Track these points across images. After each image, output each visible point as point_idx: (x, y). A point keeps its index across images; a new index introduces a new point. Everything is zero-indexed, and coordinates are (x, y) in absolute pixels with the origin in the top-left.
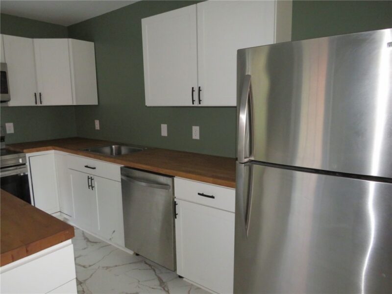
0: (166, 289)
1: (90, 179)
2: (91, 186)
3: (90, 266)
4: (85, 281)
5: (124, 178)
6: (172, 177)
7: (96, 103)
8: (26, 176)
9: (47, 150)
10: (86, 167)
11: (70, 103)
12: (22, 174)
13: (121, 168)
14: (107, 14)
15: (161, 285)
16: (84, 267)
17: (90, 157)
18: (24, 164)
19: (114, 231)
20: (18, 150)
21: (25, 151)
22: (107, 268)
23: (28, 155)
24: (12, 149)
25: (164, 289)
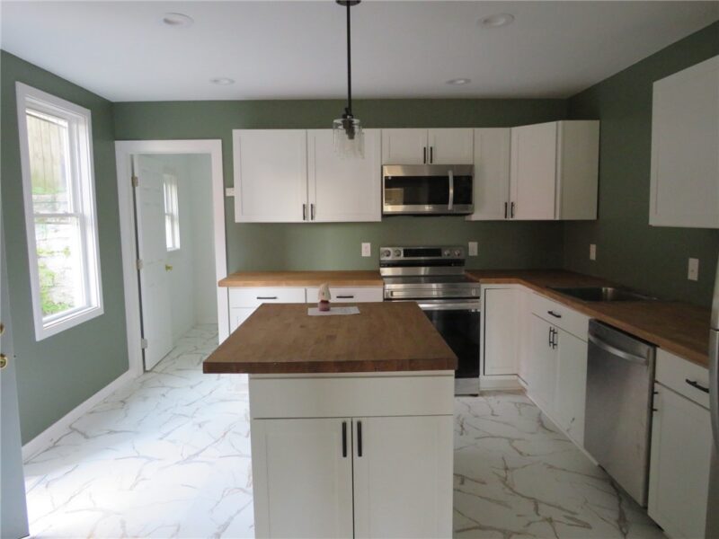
0: (624, 530)
1: (553, 332)
2: (553, 344)
3: (528, 455)
4: (514, 469)
5: (592, 339)
6: (655, 346)
7: (594, 217)
8: (477, 314)
9: (510, 283)
10: (550, 313)
11: (551, 218)
12: (473, 311)
13: (591, 322)
14: (617, 74)
15: (618, 521)
16: (521, 453)
17: (555, 298)
18: (478, 298)
19: (573, 419)
20: (474, 278)
21: (481, 280)
22: (551, 467)
23: (483, 286)
24: (469, 276)
25: (621, 529)
